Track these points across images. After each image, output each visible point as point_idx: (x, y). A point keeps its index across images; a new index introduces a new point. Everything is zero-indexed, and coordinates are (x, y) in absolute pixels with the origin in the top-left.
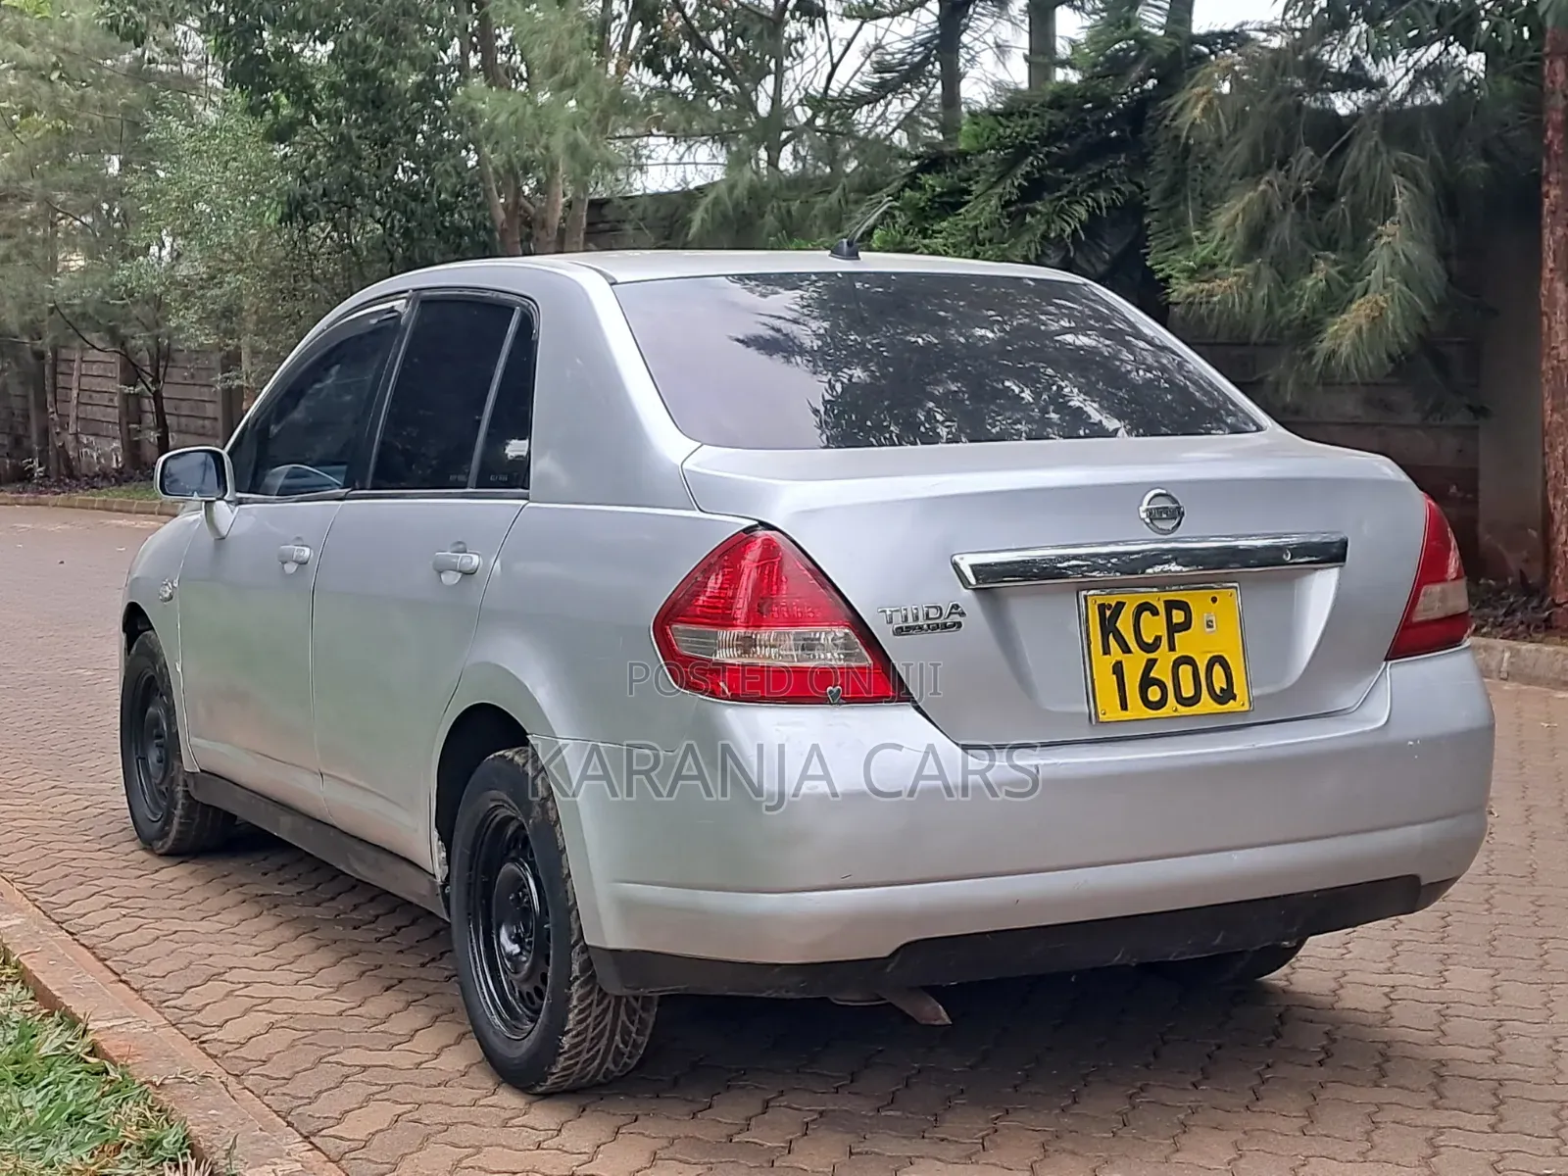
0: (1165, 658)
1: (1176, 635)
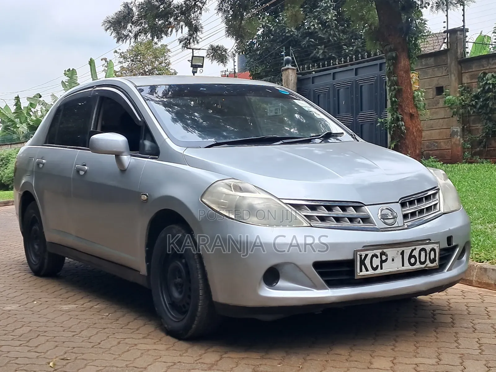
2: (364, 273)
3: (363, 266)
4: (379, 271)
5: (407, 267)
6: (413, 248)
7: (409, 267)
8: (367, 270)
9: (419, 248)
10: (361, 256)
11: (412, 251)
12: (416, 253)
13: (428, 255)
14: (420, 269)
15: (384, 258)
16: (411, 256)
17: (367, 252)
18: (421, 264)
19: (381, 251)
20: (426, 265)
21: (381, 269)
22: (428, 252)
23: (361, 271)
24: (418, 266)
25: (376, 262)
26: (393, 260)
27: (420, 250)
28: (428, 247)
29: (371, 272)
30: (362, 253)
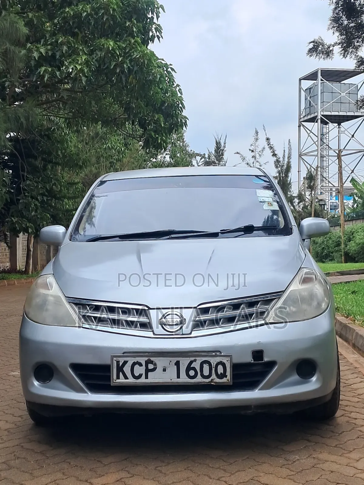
2: (122, 380)
3: (121, 373)
4: (143, 380)
5: (184, 379)
6: (193, 359)
7: (187, 380)
8: (126, 378)
9: (199, 360)
10: (118, 362)
11: (191, 362)
12: (196, 365)
13: (213, 369)
14: (203, 383)
15: (151, 366)
16: (189, 368)
17: (126, 359)
18: (203, 378)
19: (146, 359)
20: (212, 379)
21: (147, 377)
22: (213, 365)
23: (118, 378)
24: (199, 379)
25: (139, 370)
26: (164, 370)
27: (201, 363)
28: (214, 361)
29: (131, 380)
30: (120, 359)
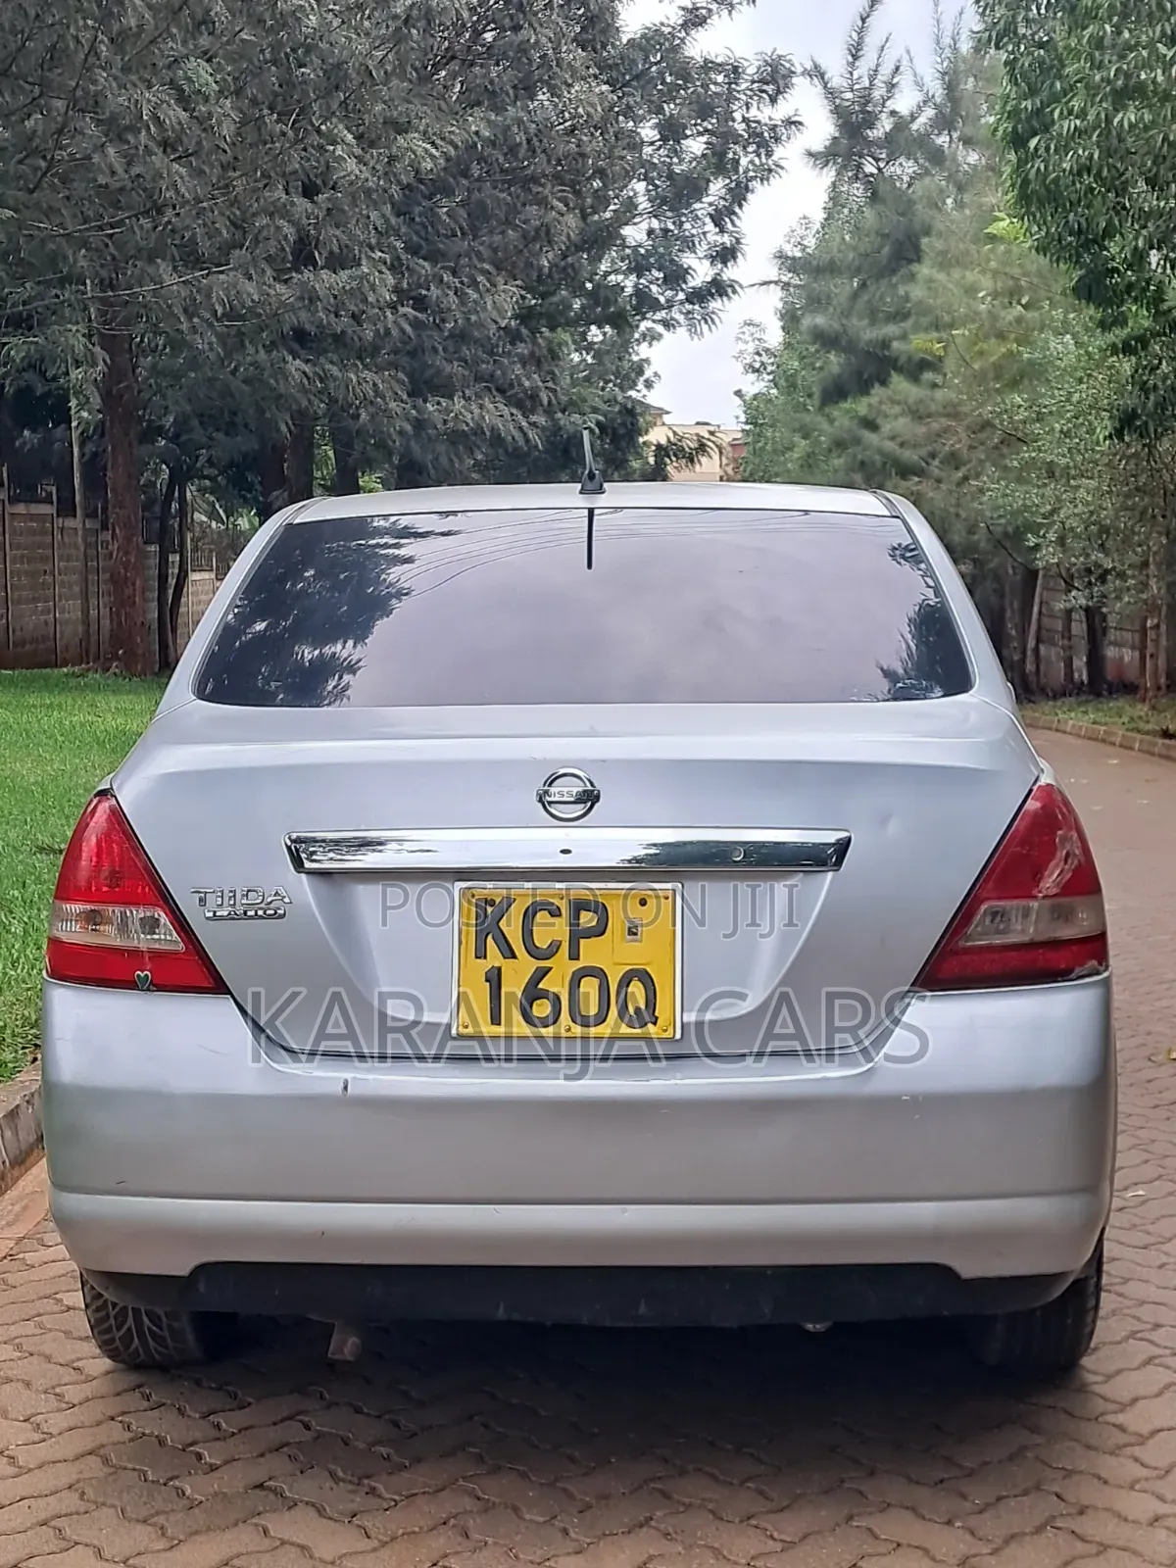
0: (561, 971)
1: (582, 941)
